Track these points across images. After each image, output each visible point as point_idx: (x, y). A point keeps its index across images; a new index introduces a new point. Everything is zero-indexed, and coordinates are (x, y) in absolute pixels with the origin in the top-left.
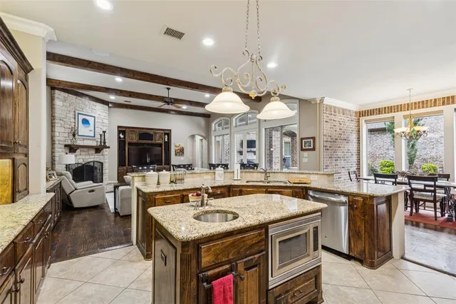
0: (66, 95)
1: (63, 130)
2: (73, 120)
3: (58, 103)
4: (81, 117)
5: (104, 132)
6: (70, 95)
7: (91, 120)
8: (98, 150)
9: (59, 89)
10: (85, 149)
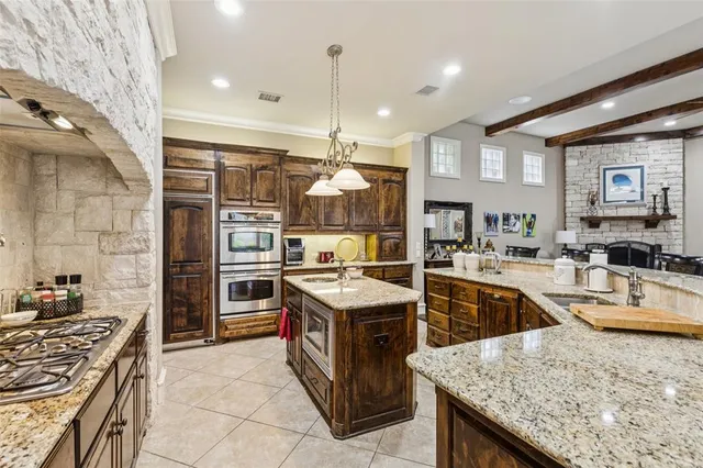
0: (584, 148)
1: (578, 197)
2: (595, 181)
3: (570, 163)
4: (610, 175)
5: (665, 190)
6: (590, 146)
7: (634, 175)
8: (651, 222)
9: (570, 145)
10: (621, 223)
